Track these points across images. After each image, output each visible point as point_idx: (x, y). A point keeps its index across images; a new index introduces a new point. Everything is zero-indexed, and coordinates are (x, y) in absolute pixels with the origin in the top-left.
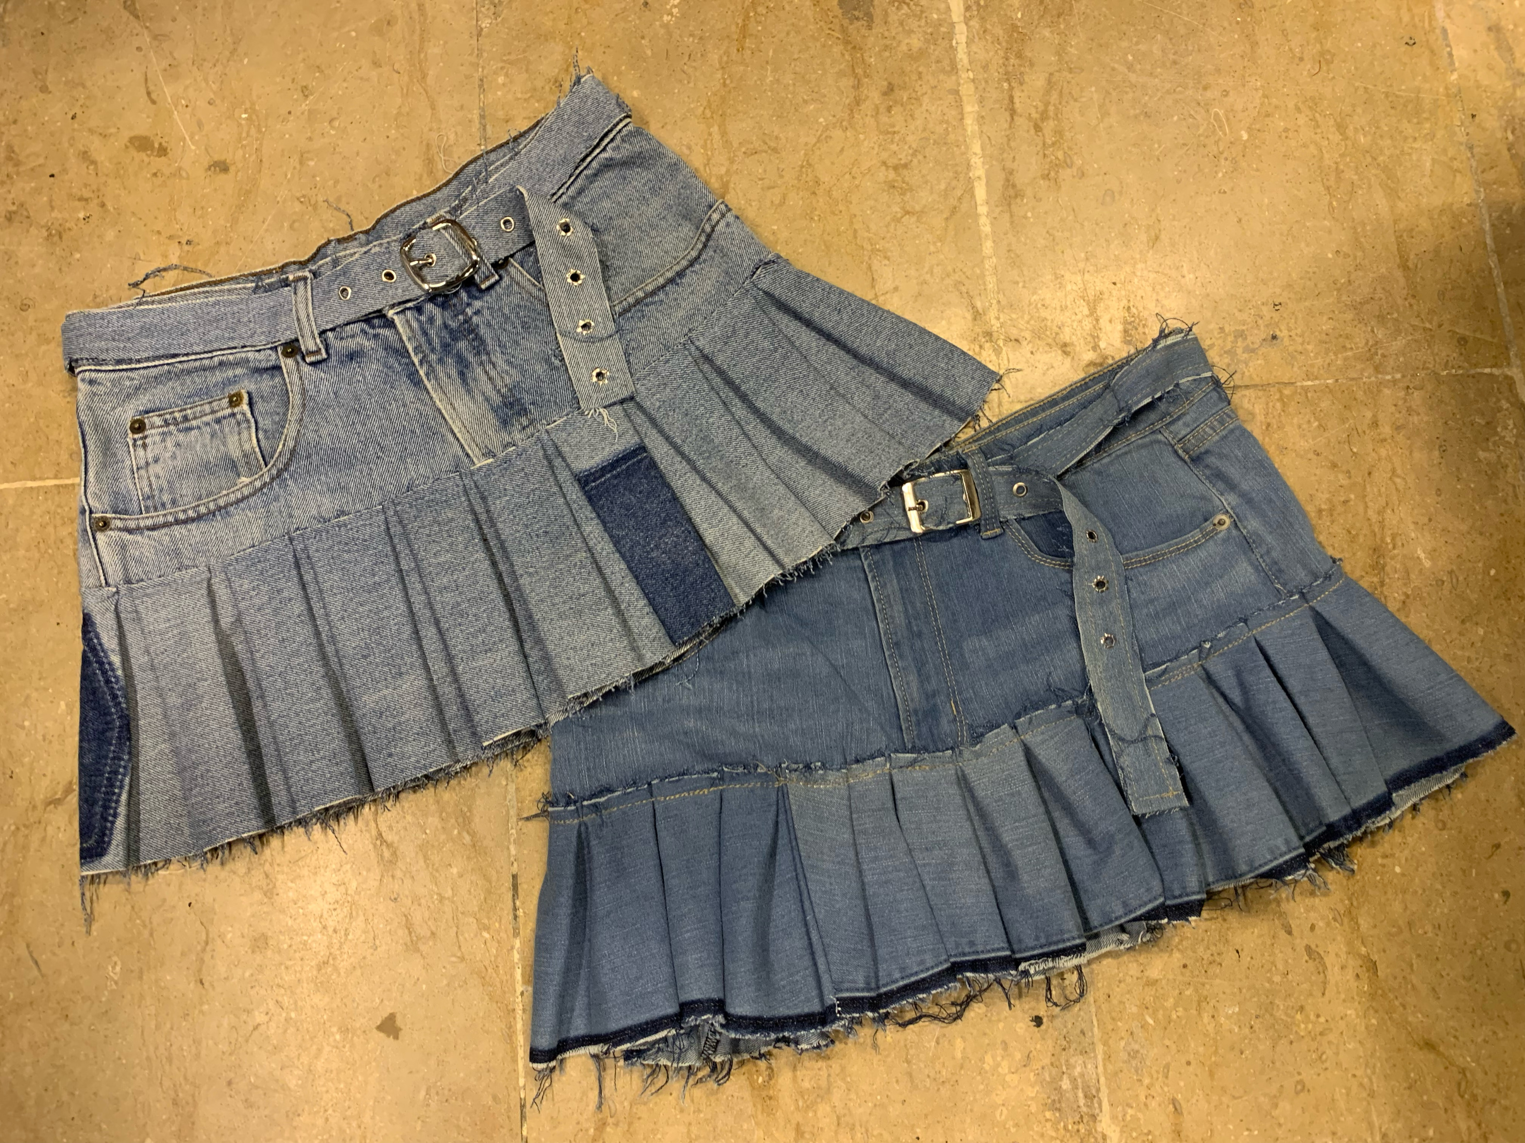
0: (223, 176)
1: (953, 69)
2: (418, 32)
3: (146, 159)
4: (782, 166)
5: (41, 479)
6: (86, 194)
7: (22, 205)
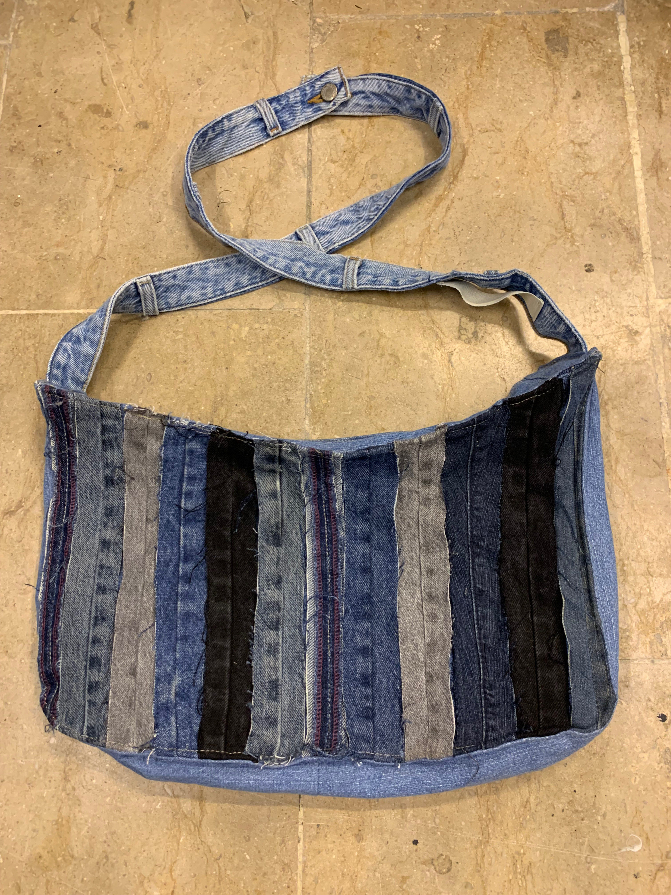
0: (144, 131)
1: (620, 84)
2: (272, 49)
3: (98, 118)
4: (503, 140)
5: (18, 309)
6: (60, 138)
7: (20, 142)
